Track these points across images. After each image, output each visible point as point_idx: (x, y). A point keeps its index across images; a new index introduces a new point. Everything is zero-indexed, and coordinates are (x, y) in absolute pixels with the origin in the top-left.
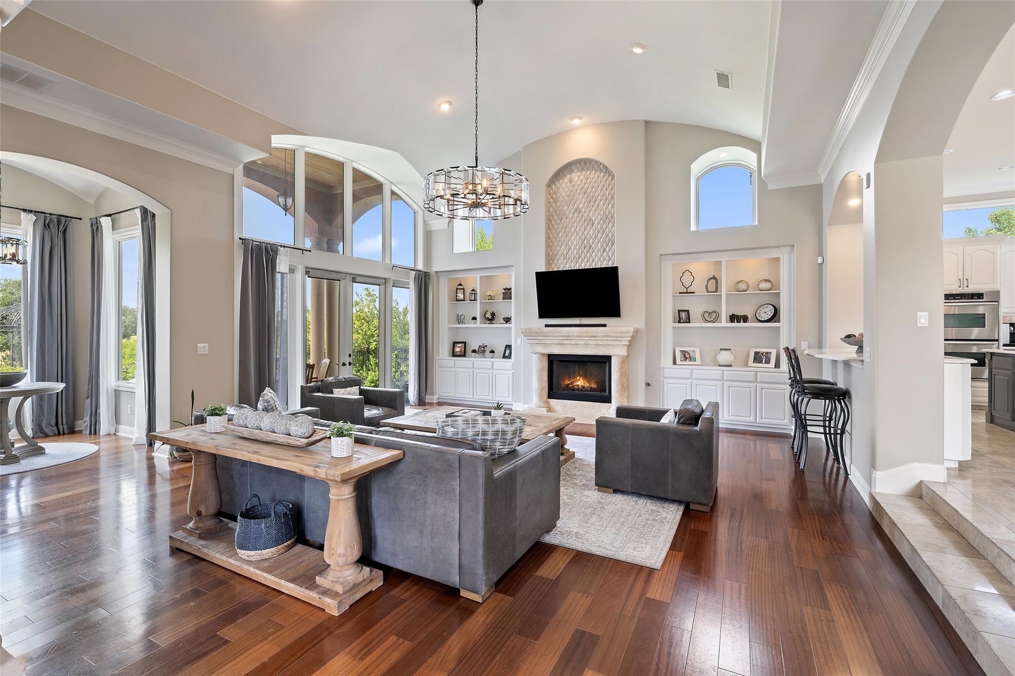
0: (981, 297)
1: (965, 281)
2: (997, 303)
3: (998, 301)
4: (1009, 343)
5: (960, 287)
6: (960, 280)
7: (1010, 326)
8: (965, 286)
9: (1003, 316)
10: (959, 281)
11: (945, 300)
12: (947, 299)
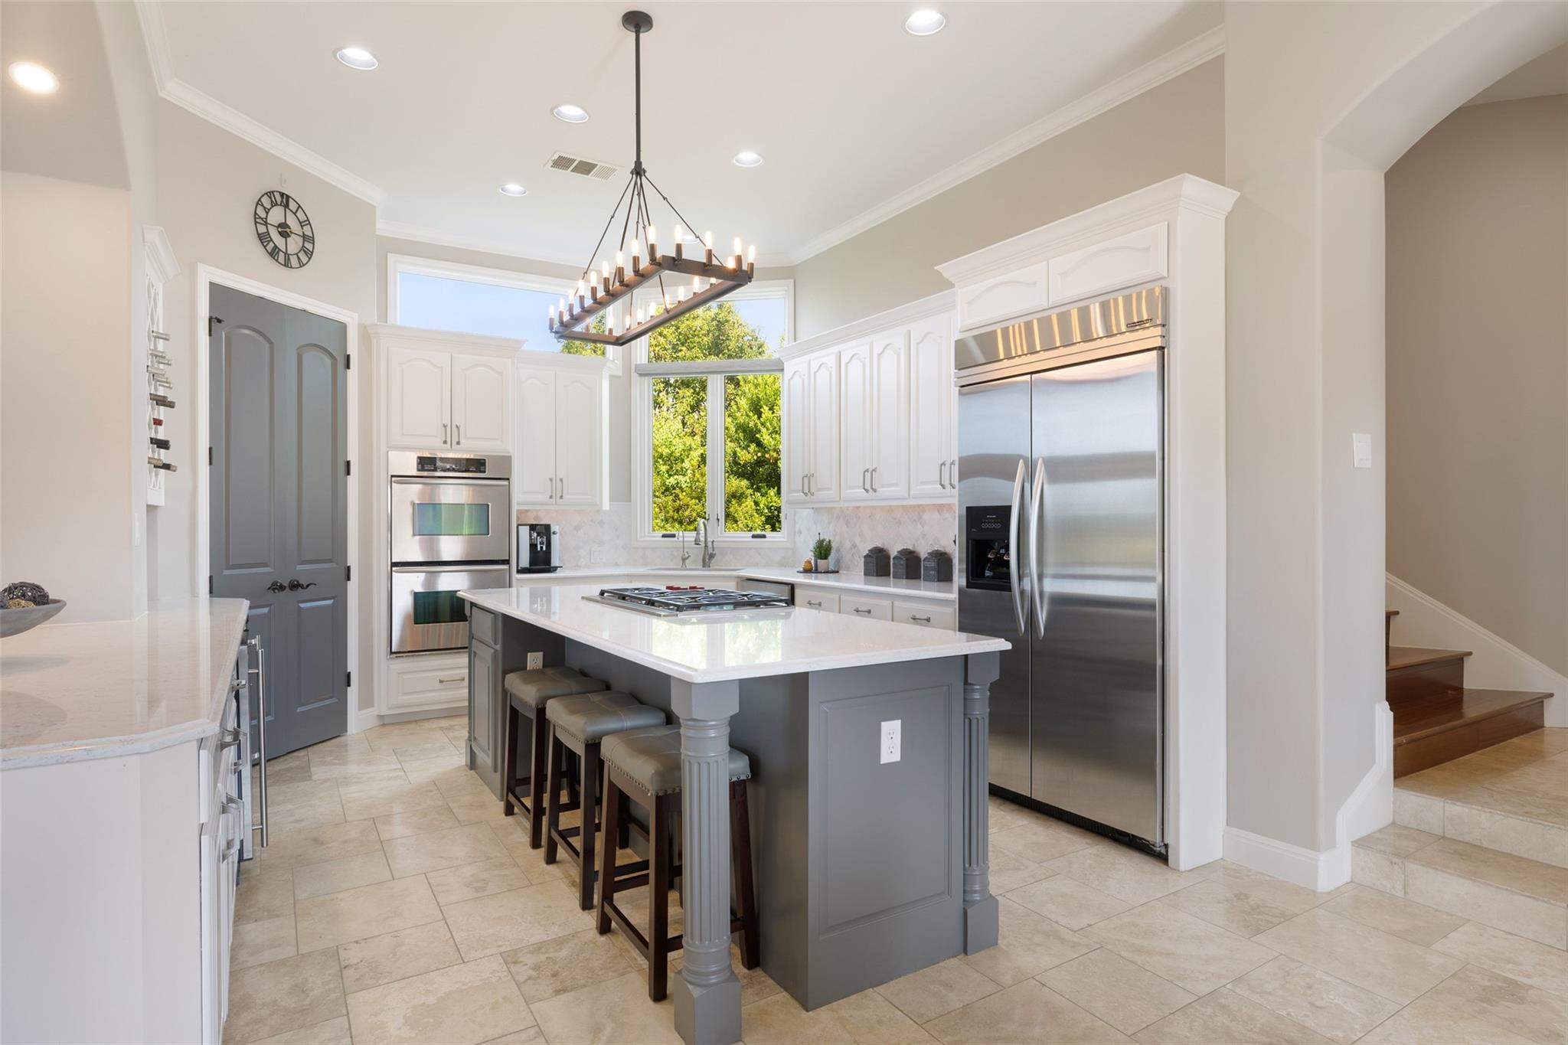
0: (482, 468)
1: (455, 429)
2: (505, 483)
3: (508, 479)
4: (528, 566)
5: (445, 442)
6: (445, 426)
7: (530, 530)
8: (454, 443)
9: (518, 511)
10: (444, 429)
11: (419, 470)
12: (423, 469)
